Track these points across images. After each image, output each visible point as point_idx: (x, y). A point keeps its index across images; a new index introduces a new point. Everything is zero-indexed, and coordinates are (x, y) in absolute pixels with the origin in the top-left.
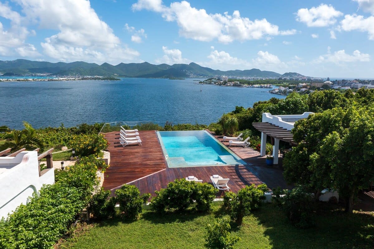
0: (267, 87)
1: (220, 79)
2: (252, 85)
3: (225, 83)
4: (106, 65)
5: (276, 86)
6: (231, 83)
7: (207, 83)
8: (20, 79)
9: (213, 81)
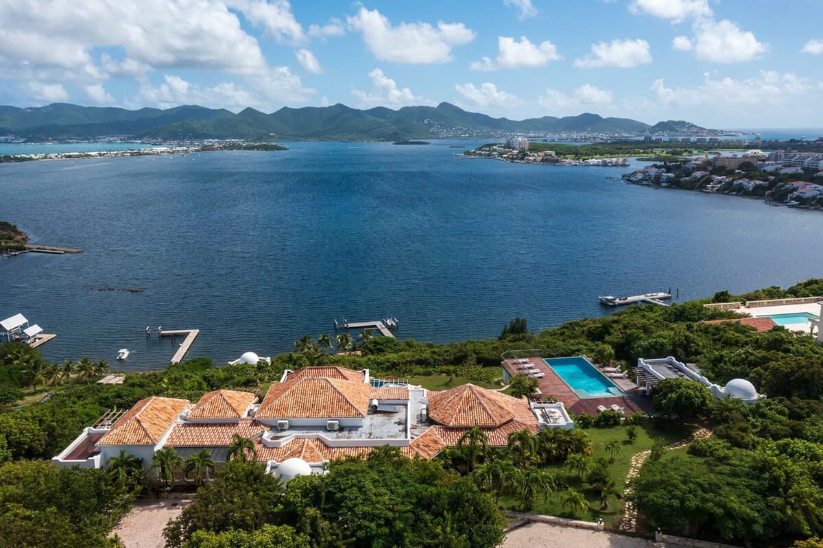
0: (616, 165)
1: (511, 146)
2: (583, 160)
3: (523, 155)
4: (249, 112)
5: (637, 160)
6: (536, 155)
7: (482, 155)
8: (71, 154)
9: (494, 150)
